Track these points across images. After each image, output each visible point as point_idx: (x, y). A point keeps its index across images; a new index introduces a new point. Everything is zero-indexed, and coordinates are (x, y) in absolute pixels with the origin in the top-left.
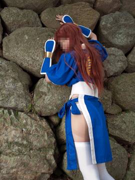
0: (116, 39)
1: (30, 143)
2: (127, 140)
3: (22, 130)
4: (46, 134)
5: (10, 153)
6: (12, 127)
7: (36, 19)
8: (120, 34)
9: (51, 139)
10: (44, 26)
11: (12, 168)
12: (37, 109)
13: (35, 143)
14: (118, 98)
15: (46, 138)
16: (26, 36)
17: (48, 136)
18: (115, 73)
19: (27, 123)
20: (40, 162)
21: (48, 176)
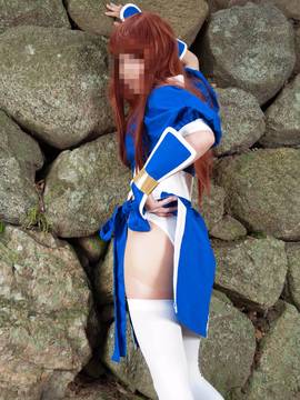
0: (243, 68)
1: (31, 299)
2: (255, 300)
3: (14, 269)
4: (69, 279)
7: (55, 7)
8: (253, 57)
9: (80, 290)
10: (74, 26)
12: (51, 221)
13: (42, 299)
14: (238, 203)
15: (69, 287)
16: (30, 47)
17: (73, 282)
18: (236, 147)
20: (51, 343)
21: (70, 377)
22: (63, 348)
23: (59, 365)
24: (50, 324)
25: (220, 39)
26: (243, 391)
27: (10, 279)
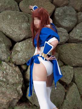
0: (63, 23)
1: (8, 80)
3: (3, 72)
4: (18, 75)
7: (16, 6)
9: (20, 78)
10: (21, 11)
12: (13, 60)
13: (11, 80)
14: (61, 57)
15: (18, 78)
16: (9, 16)
17: (19, 76)
19: (6, 68)
20: (12, 92)
21: (17, 101)
22: (15, 93)
23: (14, 98)
24: (12, 87)
25: (58, 15)
26: (61, 105)
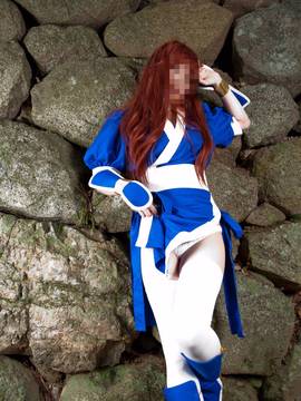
1: (85, 284)
2: (293, 280)
3: (69, 260)
4: (115, 267)
5: (46, 301)
6: (49, 254)
8: (281, 52)
9: (125, 276)
10: (110, 54)
11: (51, 329)
12: (98, 219)
13: (94, 283)
15: (115, 274)
16: (72, 79)
17: (119, 270)
21: (121, 348)
22: (112, 324)
23: (110, 337)
24: (101, 303)
26: (283, 363)
27: (66, 268)
